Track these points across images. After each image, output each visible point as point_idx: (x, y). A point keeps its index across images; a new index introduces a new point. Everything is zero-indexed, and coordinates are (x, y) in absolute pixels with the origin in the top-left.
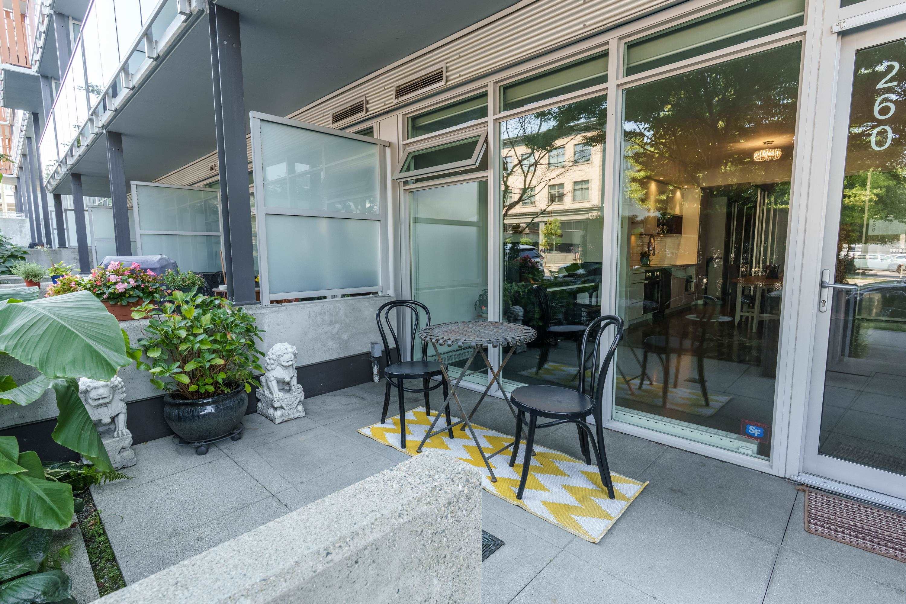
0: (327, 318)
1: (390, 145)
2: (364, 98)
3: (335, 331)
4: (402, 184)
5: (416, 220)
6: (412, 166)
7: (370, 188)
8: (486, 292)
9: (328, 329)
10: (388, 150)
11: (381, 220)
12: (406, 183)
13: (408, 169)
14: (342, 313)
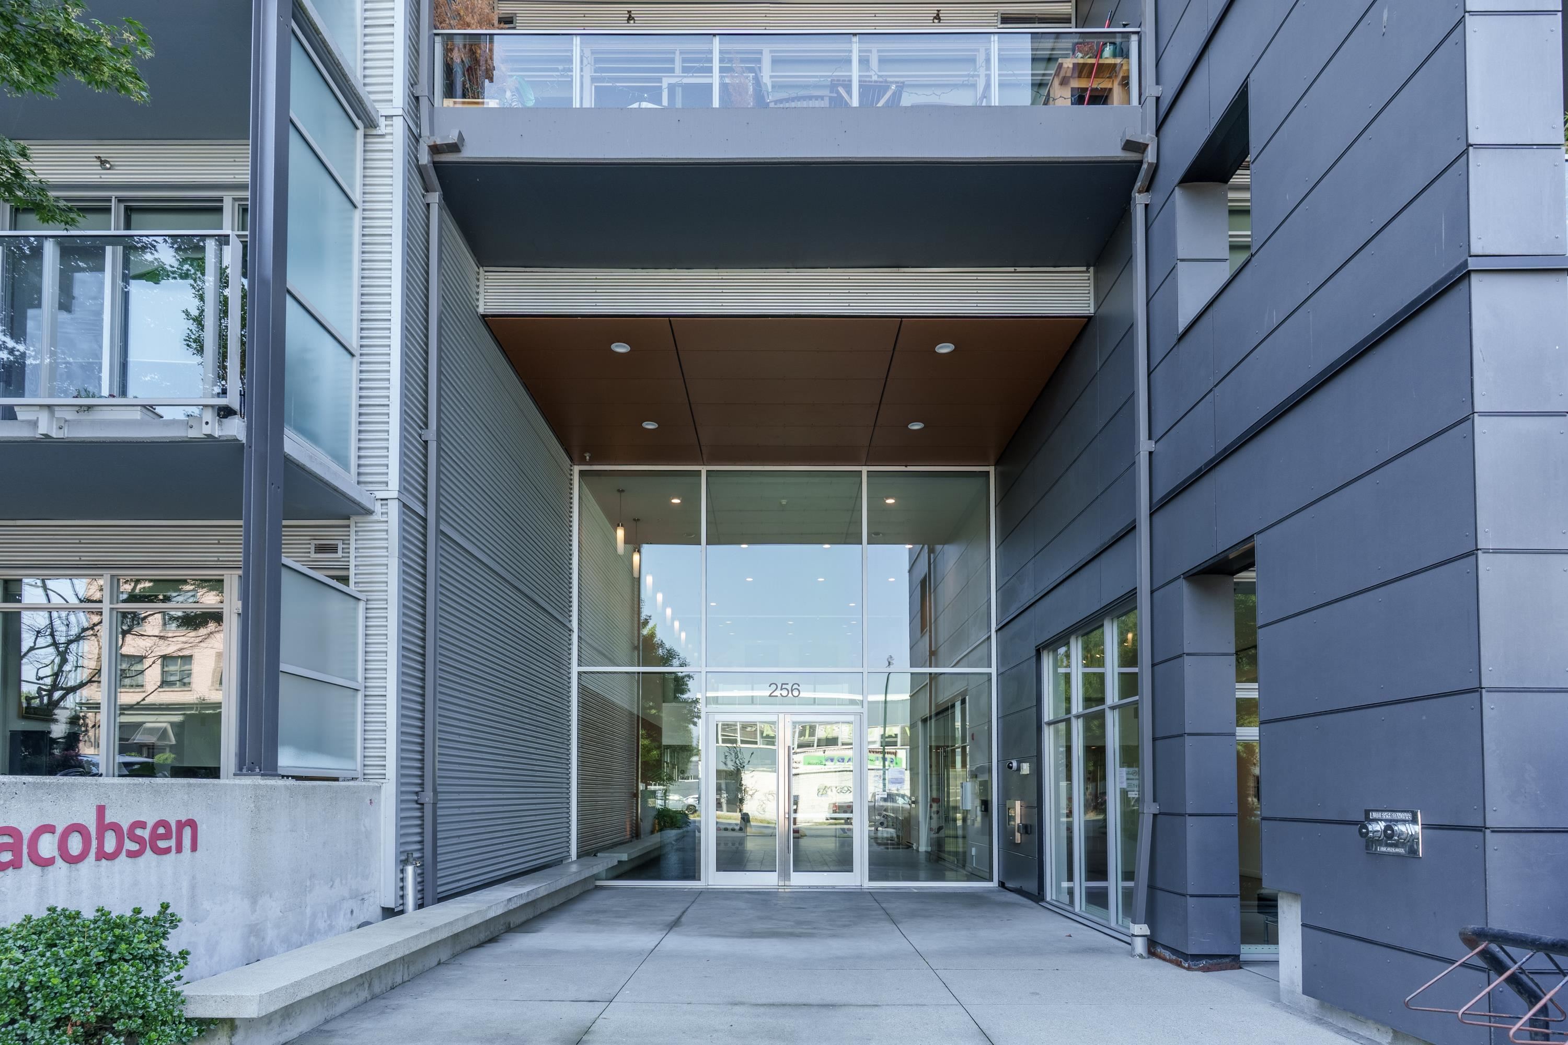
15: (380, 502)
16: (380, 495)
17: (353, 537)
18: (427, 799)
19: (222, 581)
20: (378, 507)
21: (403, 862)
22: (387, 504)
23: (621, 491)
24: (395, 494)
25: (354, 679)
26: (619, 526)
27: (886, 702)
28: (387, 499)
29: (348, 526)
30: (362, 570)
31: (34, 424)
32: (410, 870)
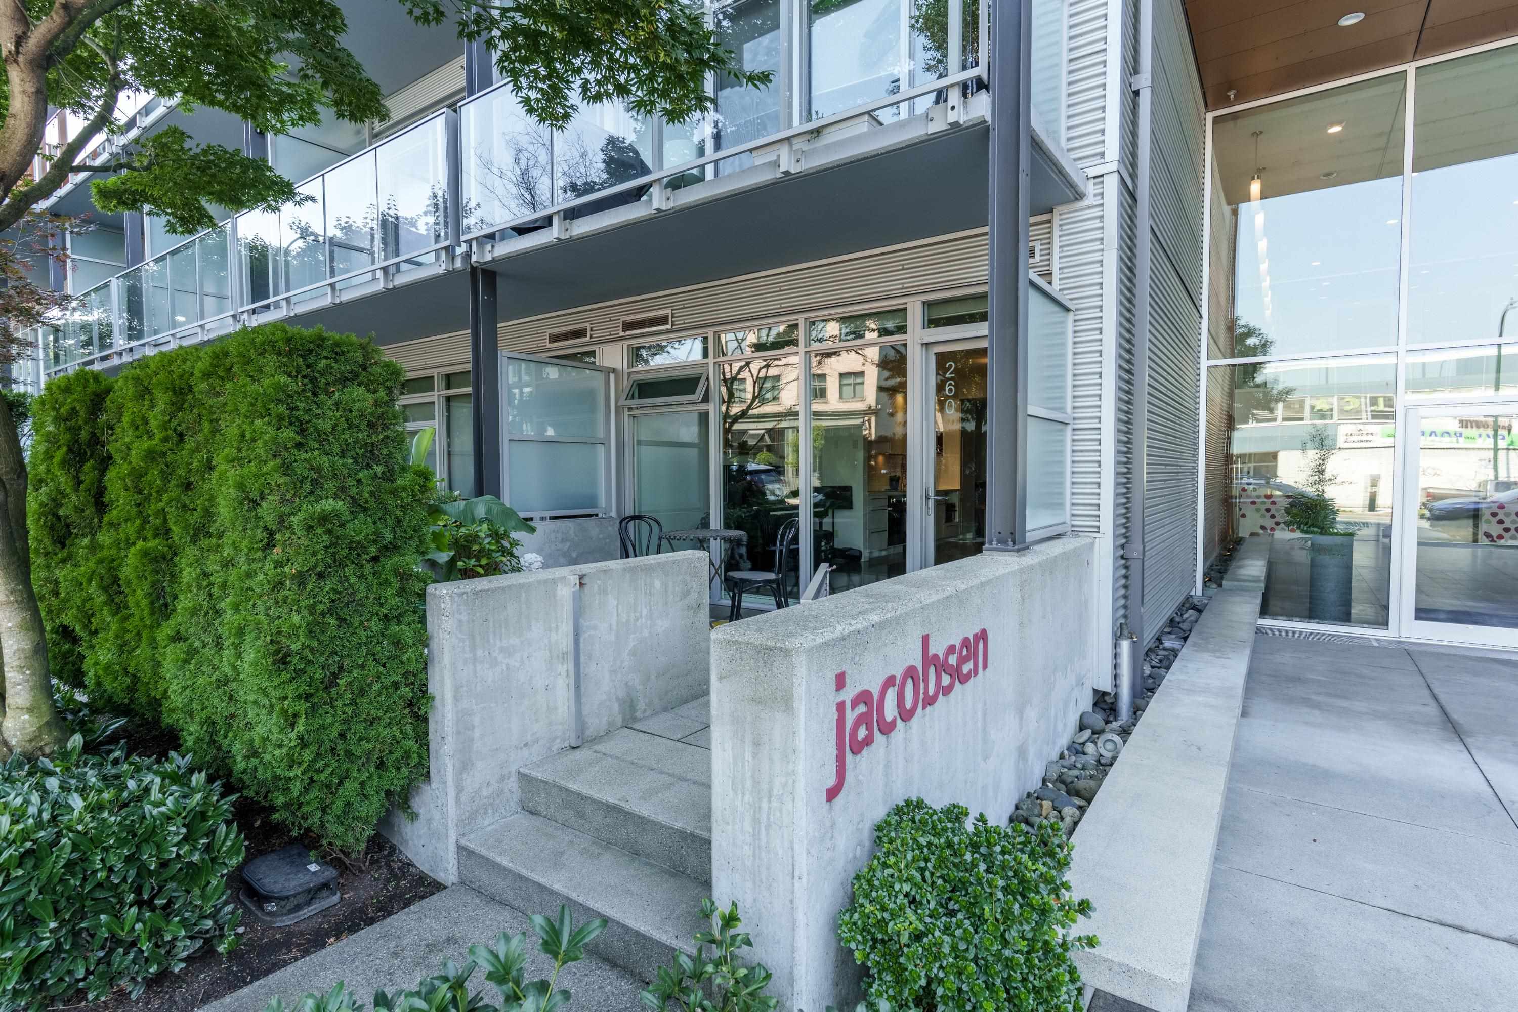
0: (559, 535)
1: (614, 371)
2: (587, 325)
3: (566, 548)
4: (626, 410)
5: (639, 443)
6: (636, 395)
7: (593, 409)
8: (708, 514)
9: (560, 546)
10: (612, 376)
11: (605, 443)
12: (630, 409)
13: (633, 398)
14: (571, 532)
15: (1092, 181)
16: (1092, 172)
17: (1056, 232)
18: (1135, 554)
19: (905, 309)
20: (1090, 189)
21: (1117, 638)
22: (1102, 182)
23: (1255, 134)
24: (1114, 166)
25: (1061, 409)
26: (1253, 178)
27: (1499, 357)
28: (1102, 176)
29: (1049, 221)
30: (1068, 272)
31: (776, 164)
32: (1125, 645)
